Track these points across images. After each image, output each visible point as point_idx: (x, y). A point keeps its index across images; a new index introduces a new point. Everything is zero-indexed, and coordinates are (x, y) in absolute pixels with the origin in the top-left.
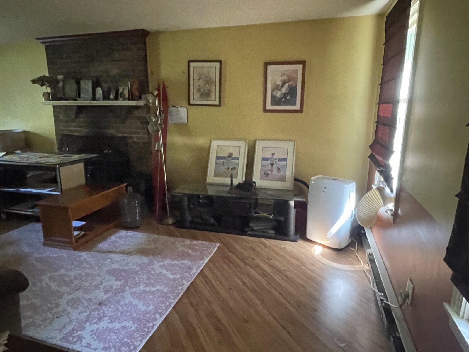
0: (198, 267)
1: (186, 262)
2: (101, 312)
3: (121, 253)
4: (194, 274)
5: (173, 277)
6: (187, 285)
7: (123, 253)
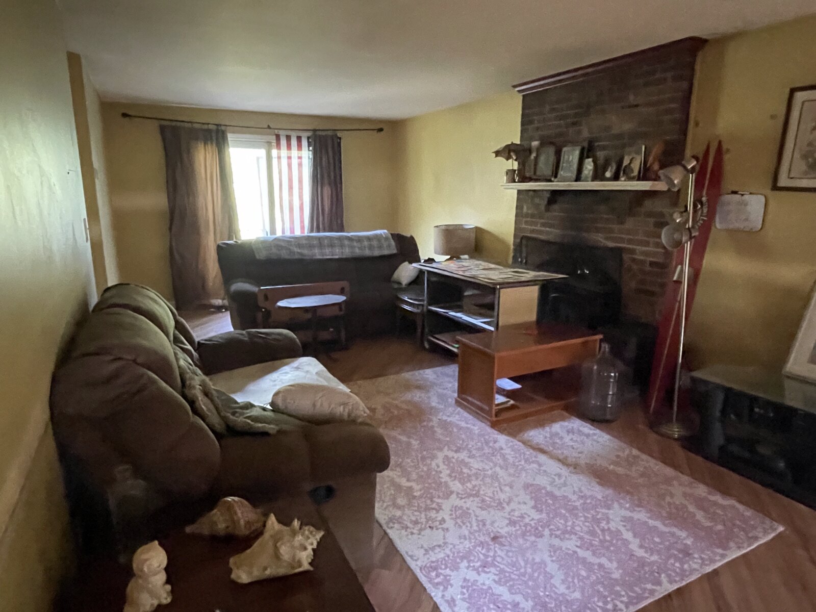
0: (707, 560)
1: (683, 534)
2: (491, 554)
3: (559, 460)
4: (692, 571)
5: (640, 553)
6: (668, 587)
7: (563, 461)
